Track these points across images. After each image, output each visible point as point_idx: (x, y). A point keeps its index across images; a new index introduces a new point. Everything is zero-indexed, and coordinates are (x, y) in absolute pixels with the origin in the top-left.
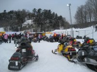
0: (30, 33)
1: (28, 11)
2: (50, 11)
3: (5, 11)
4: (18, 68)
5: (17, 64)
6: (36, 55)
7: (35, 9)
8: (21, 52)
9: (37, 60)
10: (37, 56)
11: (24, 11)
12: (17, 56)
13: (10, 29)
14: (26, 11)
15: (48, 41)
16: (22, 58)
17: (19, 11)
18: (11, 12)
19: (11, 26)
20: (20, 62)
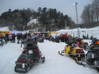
0: (35, 32)
1: (33, 9)
2: (55, 10)
3: (10, 10)
4: (25, 70)
5: (24, 67)
6: (42, 57)
7: (40, 8)
8: (28, 54)
9: (44, 61)
10: (44, 58)
11: (29, 10)
12: (23, 58)
13: (15, 29)
14: (32, 10)
15: (54, 42)
16: (29, 60)
17: (24, 10)
18: (16, 11)
19: (15, 25)
20: (26, 64)
